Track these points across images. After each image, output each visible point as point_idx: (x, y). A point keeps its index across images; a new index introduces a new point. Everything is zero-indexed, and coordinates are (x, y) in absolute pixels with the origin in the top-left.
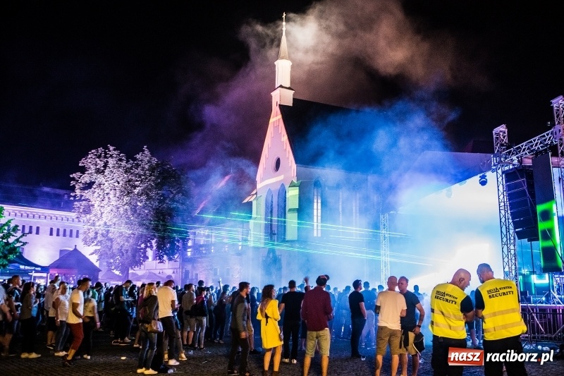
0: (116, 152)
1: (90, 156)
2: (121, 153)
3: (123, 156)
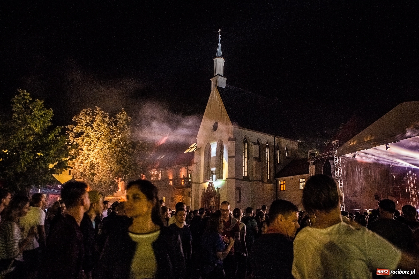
0: (102, 112)
1: (81, 114)
2: (105, 112)
3: (107, 114)
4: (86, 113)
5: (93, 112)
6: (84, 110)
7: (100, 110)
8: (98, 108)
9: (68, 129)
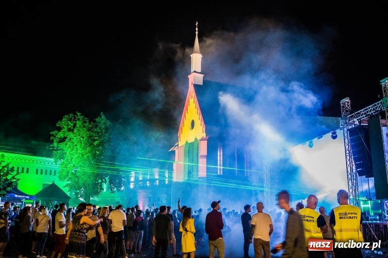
0: (82, 117)
1: (64, 120)
2: (85, 117)
3: (86, 120)
4: (68, 119)
5: (75, 118)
6: (66, 116)
7: (81, 115)
8: (79, 114)
9: (52, 135)
